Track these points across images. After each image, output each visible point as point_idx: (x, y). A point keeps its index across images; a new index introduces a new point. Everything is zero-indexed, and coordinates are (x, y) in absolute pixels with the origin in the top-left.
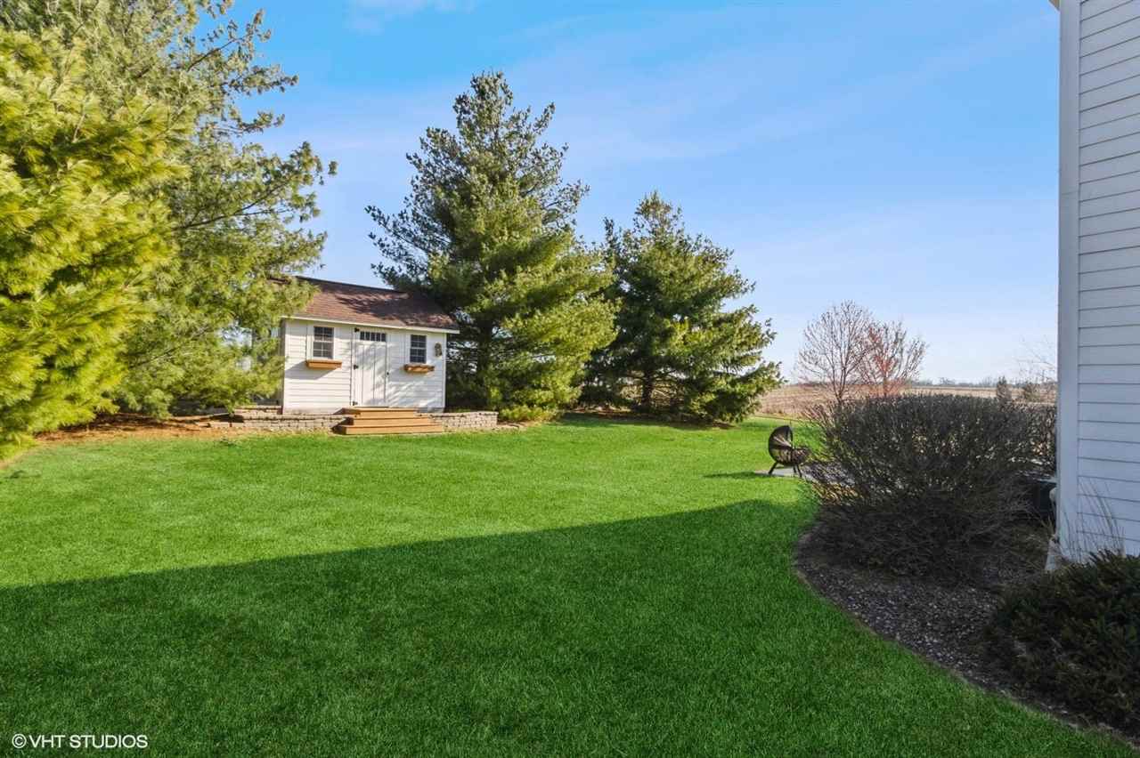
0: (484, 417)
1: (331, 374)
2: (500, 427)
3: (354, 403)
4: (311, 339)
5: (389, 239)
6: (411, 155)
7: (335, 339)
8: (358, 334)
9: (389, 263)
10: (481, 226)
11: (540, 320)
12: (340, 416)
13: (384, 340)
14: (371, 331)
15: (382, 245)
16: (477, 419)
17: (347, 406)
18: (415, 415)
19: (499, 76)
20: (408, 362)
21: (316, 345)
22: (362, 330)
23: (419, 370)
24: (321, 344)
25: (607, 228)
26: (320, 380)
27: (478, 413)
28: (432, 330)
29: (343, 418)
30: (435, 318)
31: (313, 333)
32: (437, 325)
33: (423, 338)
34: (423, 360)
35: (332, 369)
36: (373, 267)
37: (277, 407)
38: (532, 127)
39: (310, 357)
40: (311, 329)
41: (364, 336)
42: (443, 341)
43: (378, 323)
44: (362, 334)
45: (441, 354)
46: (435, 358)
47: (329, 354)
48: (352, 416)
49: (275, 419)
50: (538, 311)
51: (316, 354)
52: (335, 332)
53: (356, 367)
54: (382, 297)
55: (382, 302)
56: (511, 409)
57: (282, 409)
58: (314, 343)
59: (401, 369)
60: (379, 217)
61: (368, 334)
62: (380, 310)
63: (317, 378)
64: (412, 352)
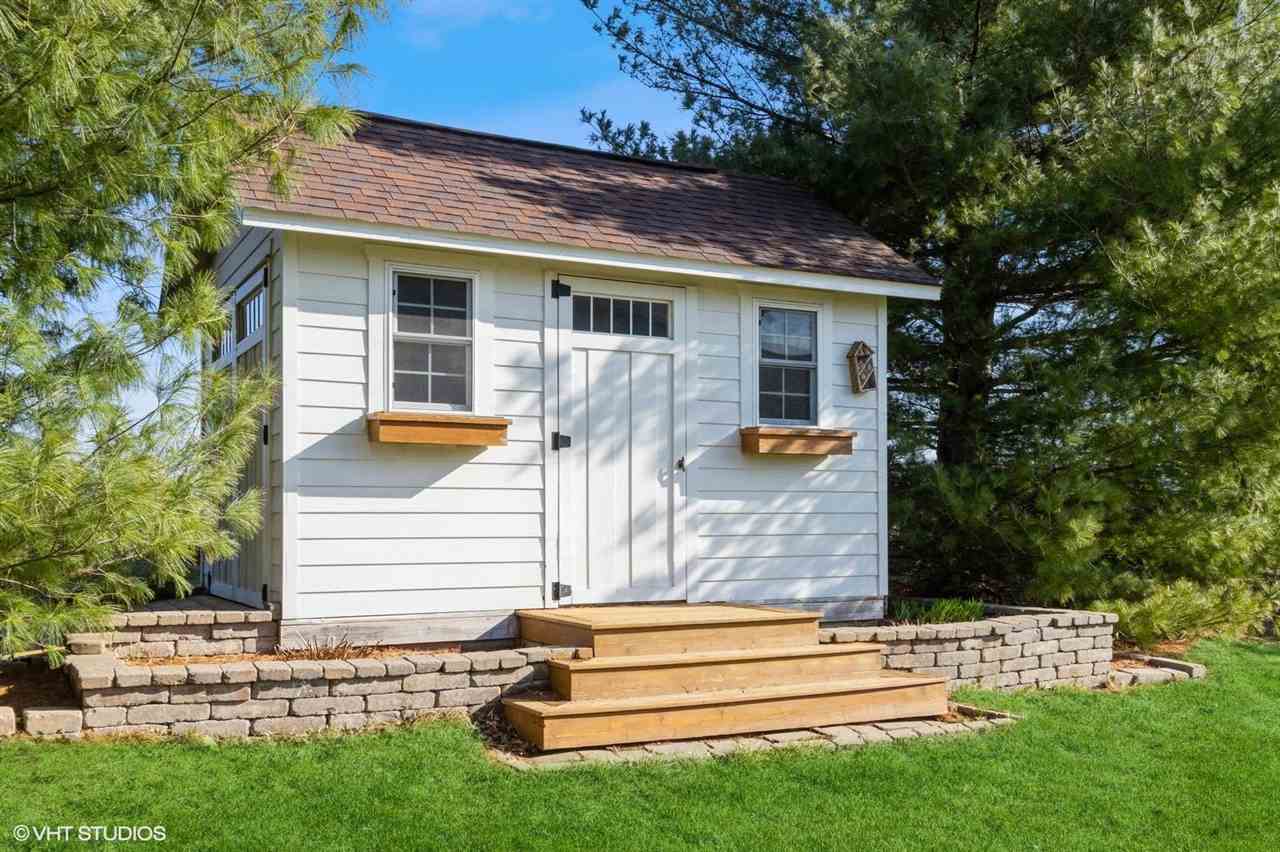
0: (1069, 639)
1: (463, 474)
2: (1122, 676)
3: (558, 591)
4: (385, 326)
7: (478, 325)
8: (567, 303)
12: (509, 656)
13: (662, 329)
14: (613, 292)
16: (1041, 648)
17: (531, 602)
18: (806, 640)
20: (752, 419)
21: (406, 354)
22: (581, 287)
23: (796, 447)
24: (422, 347)
26: (425, 498)
27: (1045, 619)
28: (838, 286)
29: (520, 662)
31: (391, 301)
33: (803, 322)
34: (809, 411)
35: (467, 452)
36: (587, 117)
37: (256, 616)
39: (382, 402)
40: (383, 286)
41: (592, 315)
42: (875, 335)
43: (645, 255)
44: (581, 305)
45: (870, 383)
46: (852, 400)
47: (457, 391)
48: (560, 655)
49: (225, 684)
51: (406, 389)
52: (482, 294)
53: (560, 441)
57: (277, 621)
58: (399, 345)
59: (730, 446)
61: (602, 305)
62: (643, 214)
63: (411, 490)
64: (767, 377)
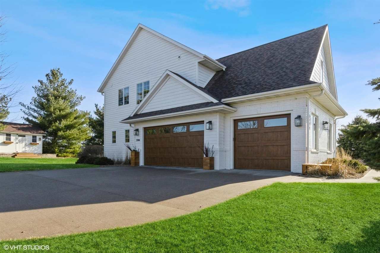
0: (53, 155)
1: (10, 145)
2: (57, 158)
3: (17, 151)
4: (5, 136)
5: (27, 111)
6: (34, 87)
7: (11, 137)
9: (26, 116)
10: (52, 109)
11: (68, 132)
12: (14, 154)
13: (25, 137)
14: (21, 135)
15: (25, 112)
16: (50, 156)
17: (15, 152)
18: (33, 154)
19: (59, 69)
20: (31, 142)
21: (7, 138)
23: (35, 144)
25: (96, 106)
27: (51, 154)
28: (38, 134)
30: (40, 132)
32: (40, 133)
33: (36, 137)
34: (36, 141)
38: (68, 84)
39: (5, 141)
42: (41, 137)
43: (24, 133)
44: (19, 135)
45: (41, 140)
46: (39, 141)
47: (10, 140)
50: (68, 130)
51: (7, 140)
52: (12, 135)
53: (17, 143)
54: (24, 126)
55: (24, 127)
56: (61, 154)
59: (29, 144)
60: (23, 105)
62: (24, 129)
63: (7, 146)
64: (33, 140)
